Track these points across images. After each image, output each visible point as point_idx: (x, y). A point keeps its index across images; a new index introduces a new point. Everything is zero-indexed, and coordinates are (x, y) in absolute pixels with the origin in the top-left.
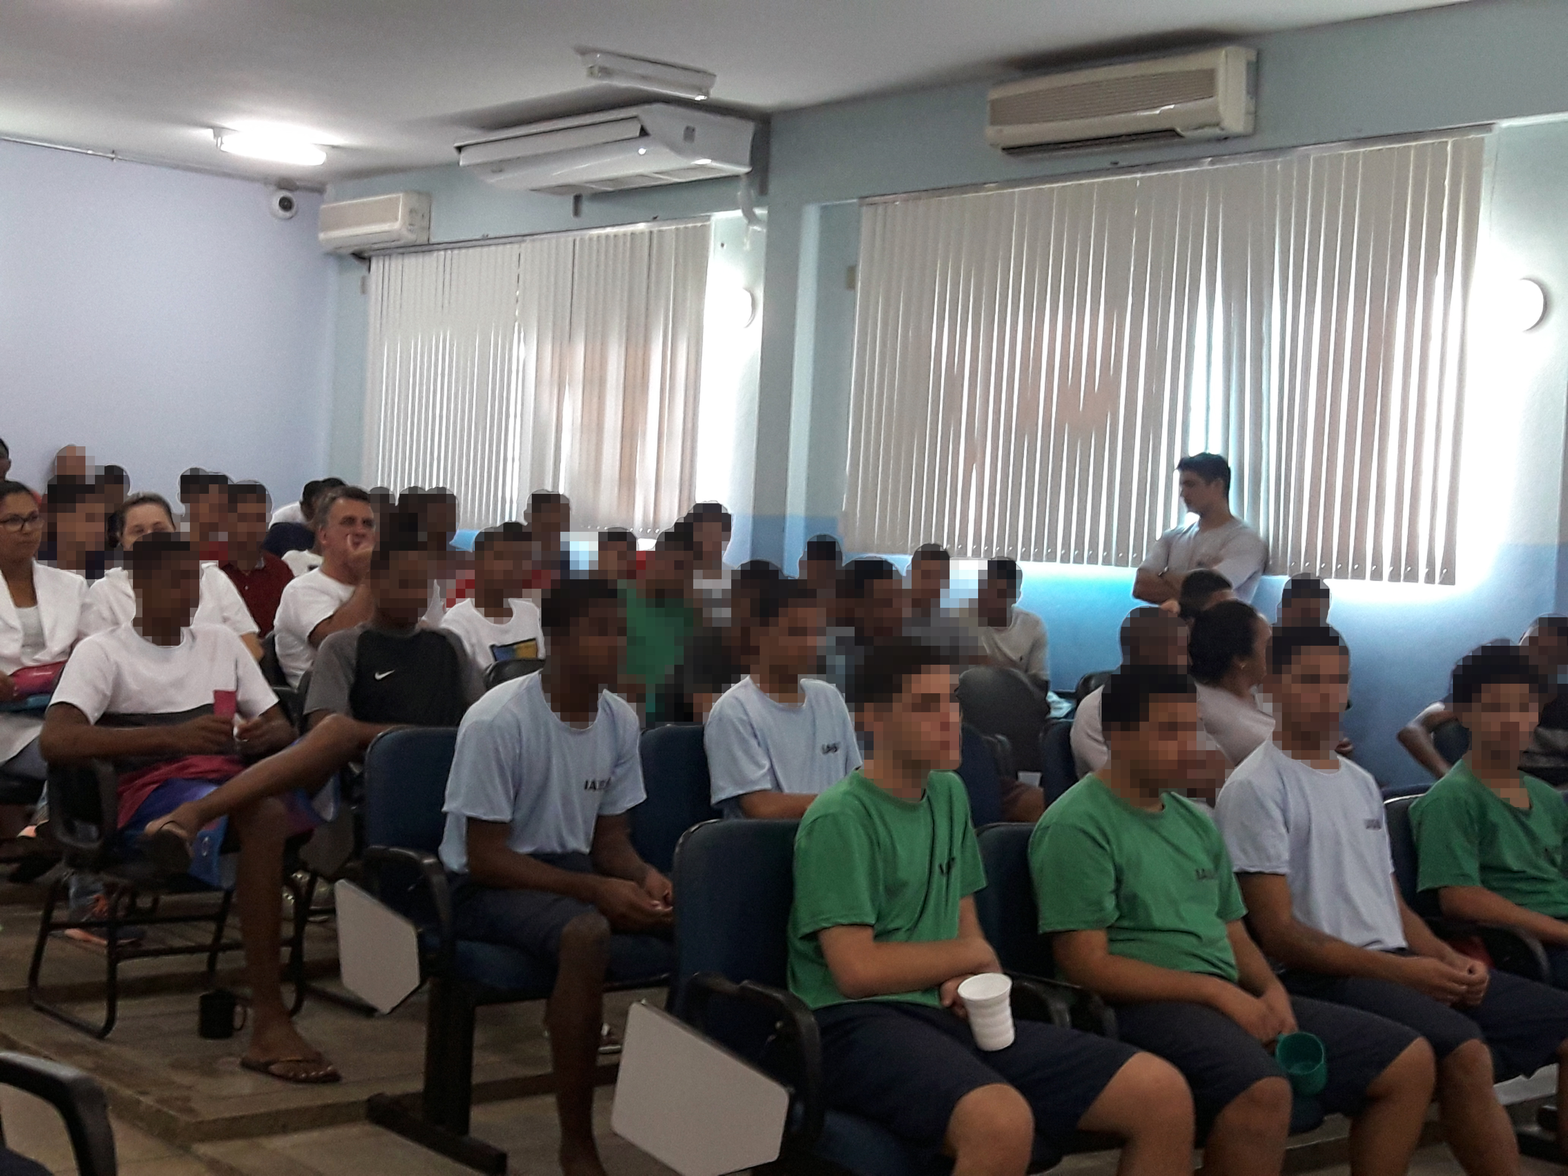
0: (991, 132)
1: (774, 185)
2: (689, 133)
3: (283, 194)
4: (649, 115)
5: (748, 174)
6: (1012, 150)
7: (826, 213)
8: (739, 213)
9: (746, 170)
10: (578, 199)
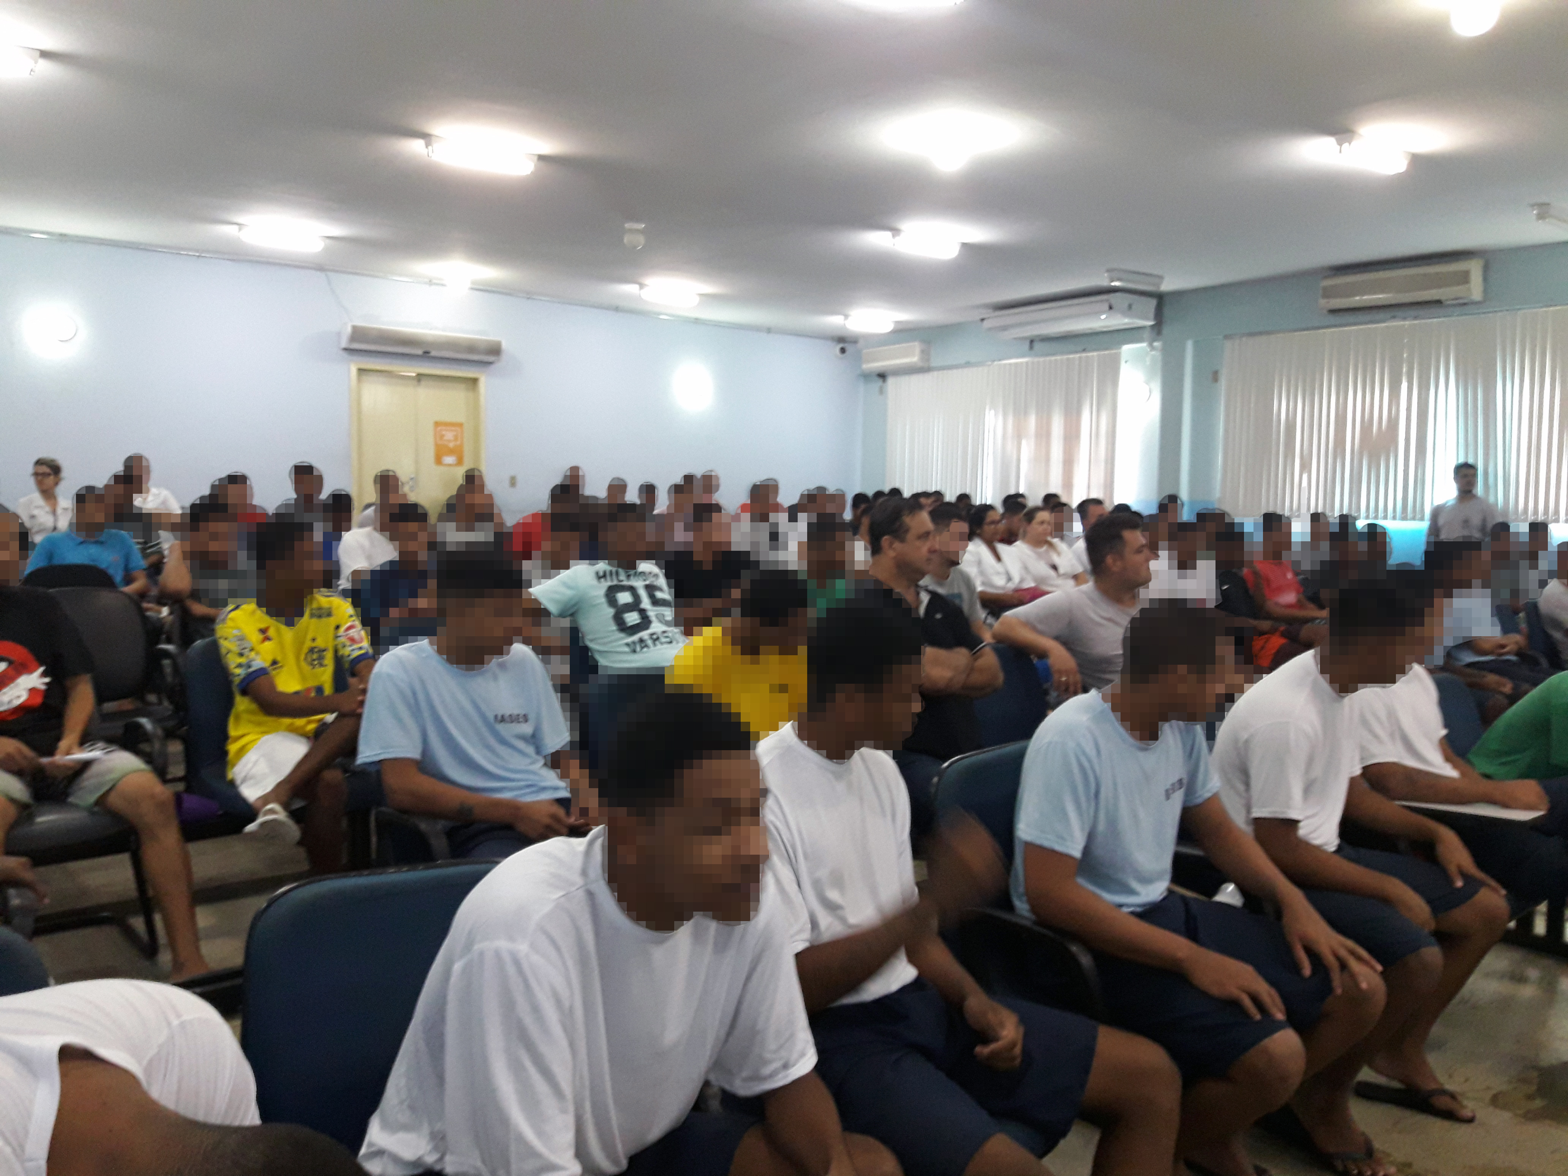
0: (1323, 302)
1: (1166, 330)
2: (1130, 307)
3: (841, 345)
4: (1113, 298)
5: (1152, 326)
6: (1333, 311)
7: (1196, 344)
8: (1144, 345)
9: (1152, 323)
10: (1032, 342)
